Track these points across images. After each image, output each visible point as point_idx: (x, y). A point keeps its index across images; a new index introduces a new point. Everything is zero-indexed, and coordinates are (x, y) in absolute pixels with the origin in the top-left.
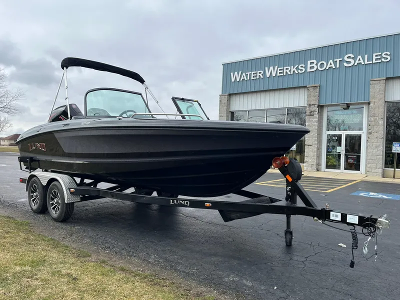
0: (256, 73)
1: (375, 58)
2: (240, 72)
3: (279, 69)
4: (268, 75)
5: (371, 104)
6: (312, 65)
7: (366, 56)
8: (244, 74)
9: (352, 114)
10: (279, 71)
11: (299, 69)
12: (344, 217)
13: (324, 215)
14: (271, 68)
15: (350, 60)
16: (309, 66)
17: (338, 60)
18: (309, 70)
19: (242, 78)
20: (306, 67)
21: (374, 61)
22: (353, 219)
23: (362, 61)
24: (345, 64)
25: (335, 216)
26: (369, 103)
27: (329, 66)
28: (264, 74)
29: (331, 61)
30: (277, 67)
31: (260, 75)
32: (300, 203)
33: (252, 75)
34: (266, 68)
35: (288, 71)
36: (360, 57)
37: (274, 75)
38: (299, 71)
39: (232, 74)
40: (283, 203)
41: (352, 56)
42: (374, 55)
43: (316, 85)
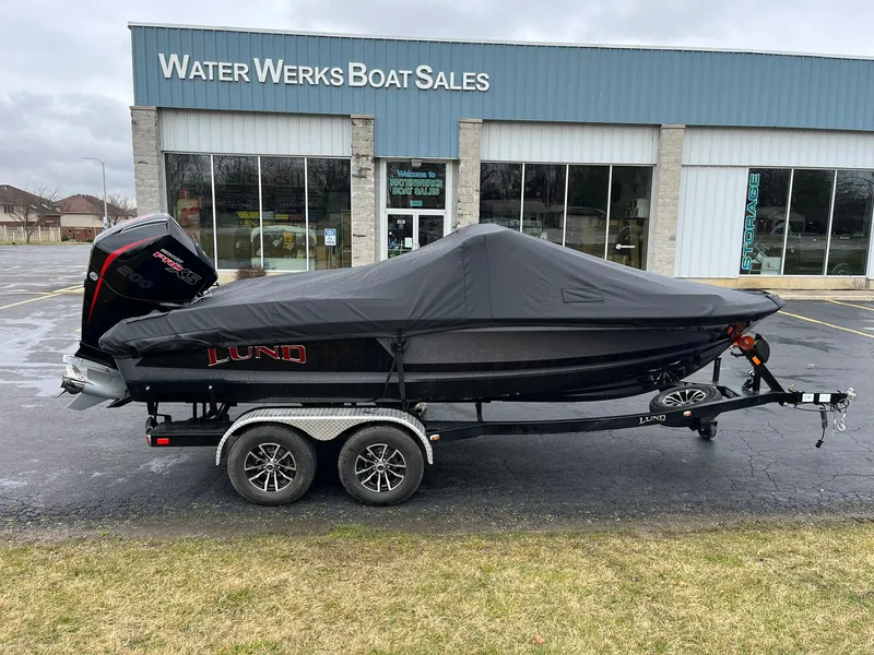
0: (229, 67)
1: (465, 81)
2: (186, 57)
3: (286, 68)
4: (262, 77)
5: (462, 165)
6: (357, 74)
7: (452, 74)
8: (197, 64)
9: (428, 178)
10: (287, 74)
11: (332, 77)
12: (817, 396)
13: (795, 398)
14: (269, 62)
15: (429, 78)
16: (352, 73)
17: (406, 73)
18: (352, 83)
19: (193, 73)
20: (345, 75)
21: (465, 88)
22: (825, 398)
23: (445, 83)
24: (418, 83)
25: (808, 398)
26: (456, 162)
27: (389, 82)
28: (252, 72)
29: (393, 72)
30: (281, 62)
31: (242, 73)
33: (221, 71)
34: (256, 61)
35: (307, 76)
36: (441, 74)
37: (276, 79)
38: (332, 81)
39: (161, 56)
41: (430, 70)
42: (465, 75)
43: (367, 116)
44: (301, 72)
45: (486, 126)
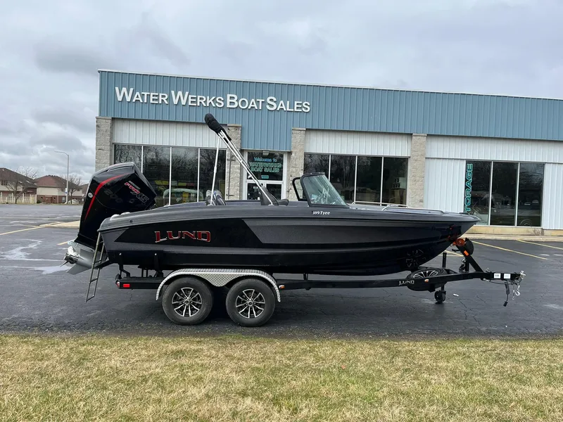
0: (156, 96)
1: (296, 106)
2: (131, 90)
3: (190, 96)
4: (176, 102)
5: (293, 155)
6: (232, 101)
7: (288, 102)
8: (138, 93)
9: (272, 162)
10: (190, 100)
11: (217, 102)
12: (502, 275)
13: (490, 276)
14: (180, 93)
15: (273, 103)
16: (229, 100)
17: (261, 101)
18: (228, 106)
19: (135, 99)
20: (225, 101)
21: (296, 110)
22: (507, 276)
23: (284, 107)
24: (268, 107)
25: (497, 276)
26: (290, 153)
27: (251, 105)
28: (170, 99)
29: (253, 100)
30: (187, 93)
31: (164, 99)
32: (472, 270)
33: (152, 98)
34: (173, 92)
35: (202, 101)
36: (282, 102)
37: (183, 102)
38: (217, 104)
39: (117, 89)
40: (458, 273)
41: (275, 100)
42: (296, 102)
43: (237, 125)
44: (198, 99)
45: (308, 132)
